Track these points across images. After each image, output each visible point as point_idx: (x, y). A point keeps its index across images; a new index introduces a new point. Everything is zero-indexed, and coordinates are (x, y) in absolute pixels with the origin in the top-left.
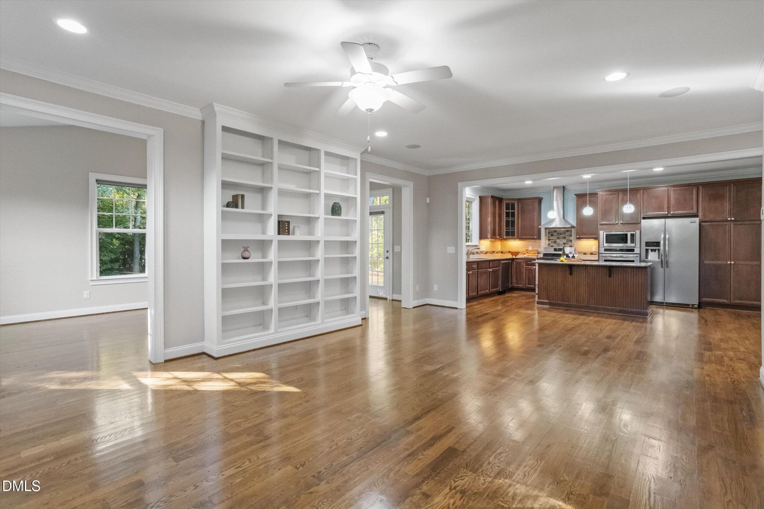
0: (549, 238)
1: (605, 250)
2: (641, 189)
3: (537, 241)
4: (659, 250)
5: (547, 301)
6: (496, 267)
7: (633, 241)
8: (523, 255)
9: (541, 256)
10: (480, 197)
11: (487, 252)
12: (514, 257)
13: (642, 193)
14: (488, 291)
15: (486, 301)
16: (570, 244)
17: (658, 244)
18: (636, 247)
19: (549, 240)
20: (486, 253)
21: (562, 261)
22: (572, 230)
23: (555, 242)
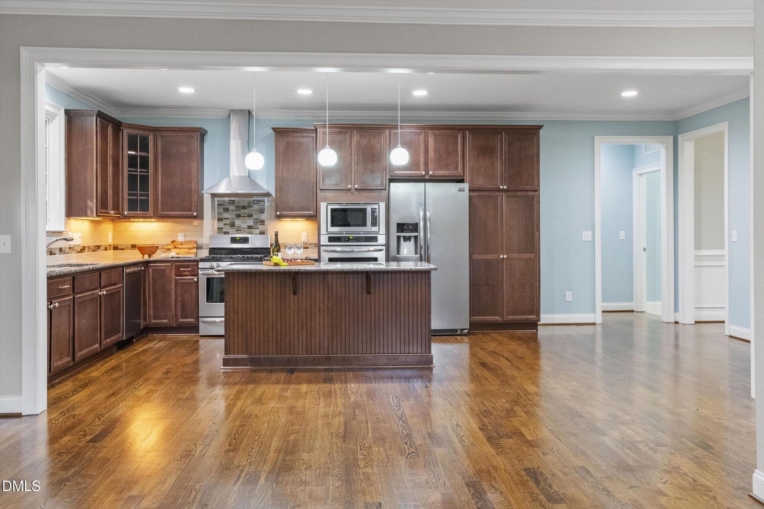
0: (220, 217)
1: (331, 239)
2: (385, 128)
3: (196, 222)
4: (416, 237)
5: (245, 356)
6: (114, 284)
7: (375, 223)
8: (165, 252)
9: (205, 253)
10: (67, 112)
11: (84, 248)
12: (146, 257)
13: (387, 134)
14: (97, 346)
15: (95, 374)
16: (261, 228)
17: (415, 227)
18: (380, 233)
19: (220, 220)
20: (83, 250)
21: (276, 264)
22: (264, 201)
23: (232, 225)
